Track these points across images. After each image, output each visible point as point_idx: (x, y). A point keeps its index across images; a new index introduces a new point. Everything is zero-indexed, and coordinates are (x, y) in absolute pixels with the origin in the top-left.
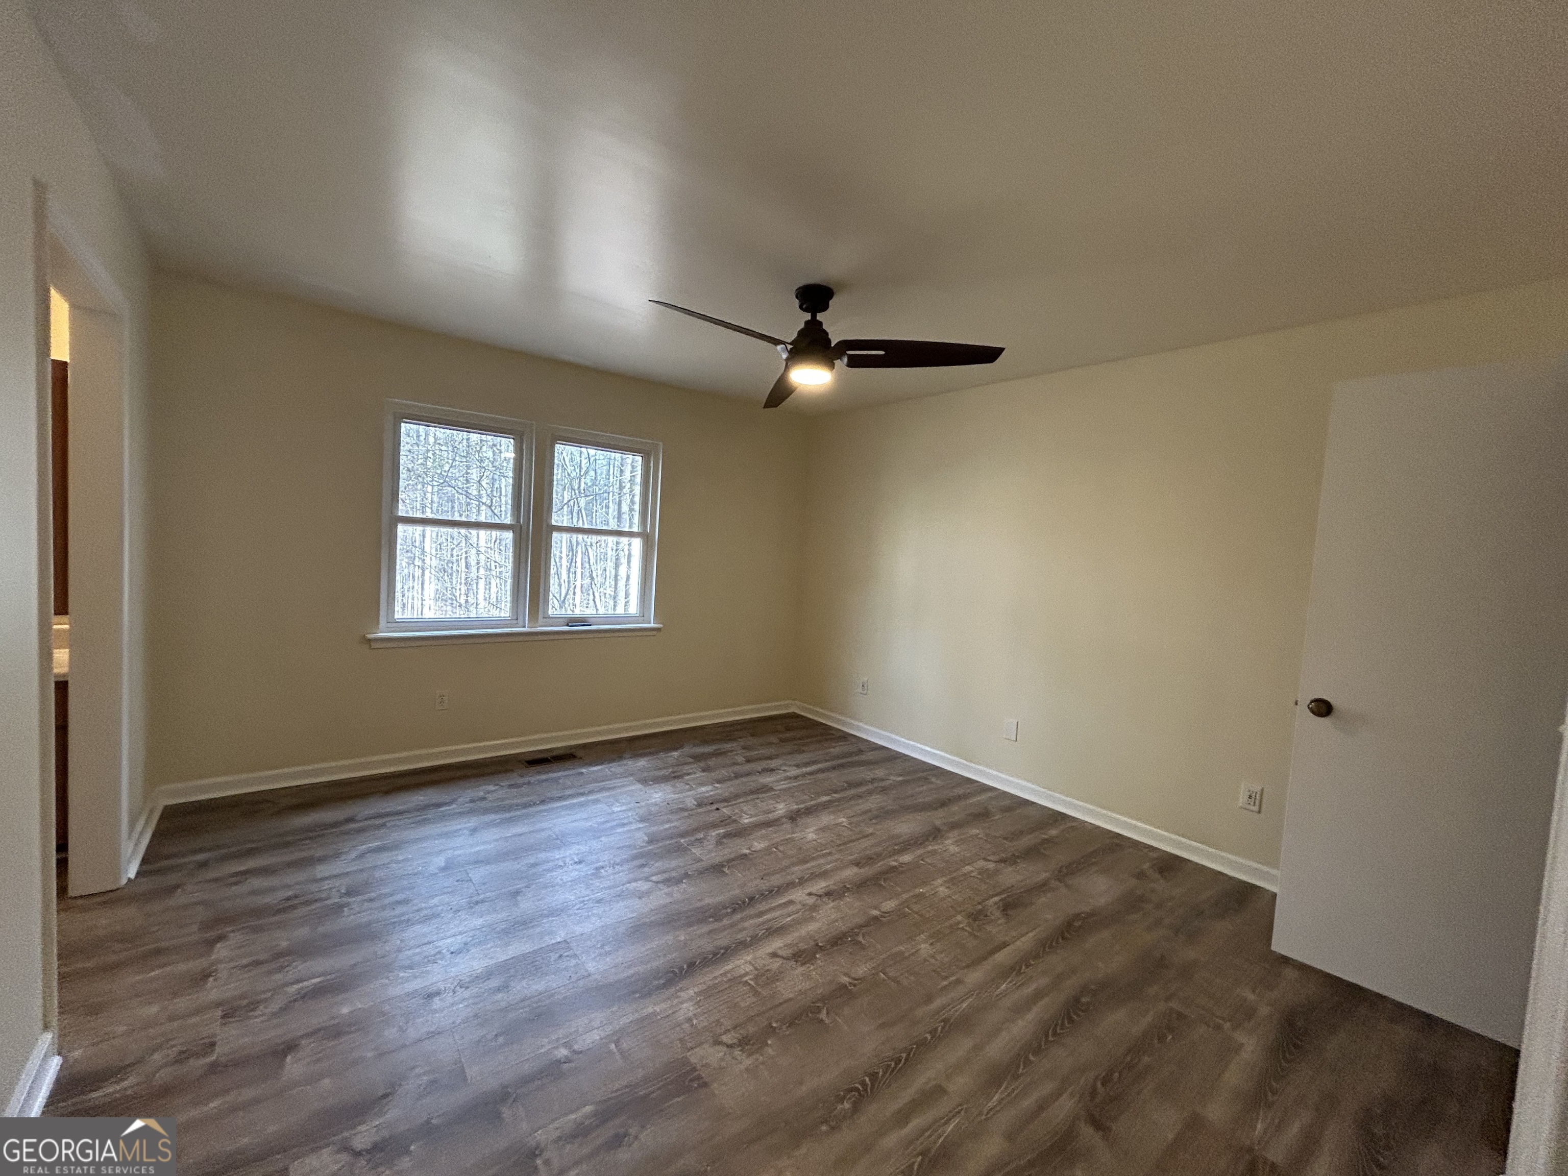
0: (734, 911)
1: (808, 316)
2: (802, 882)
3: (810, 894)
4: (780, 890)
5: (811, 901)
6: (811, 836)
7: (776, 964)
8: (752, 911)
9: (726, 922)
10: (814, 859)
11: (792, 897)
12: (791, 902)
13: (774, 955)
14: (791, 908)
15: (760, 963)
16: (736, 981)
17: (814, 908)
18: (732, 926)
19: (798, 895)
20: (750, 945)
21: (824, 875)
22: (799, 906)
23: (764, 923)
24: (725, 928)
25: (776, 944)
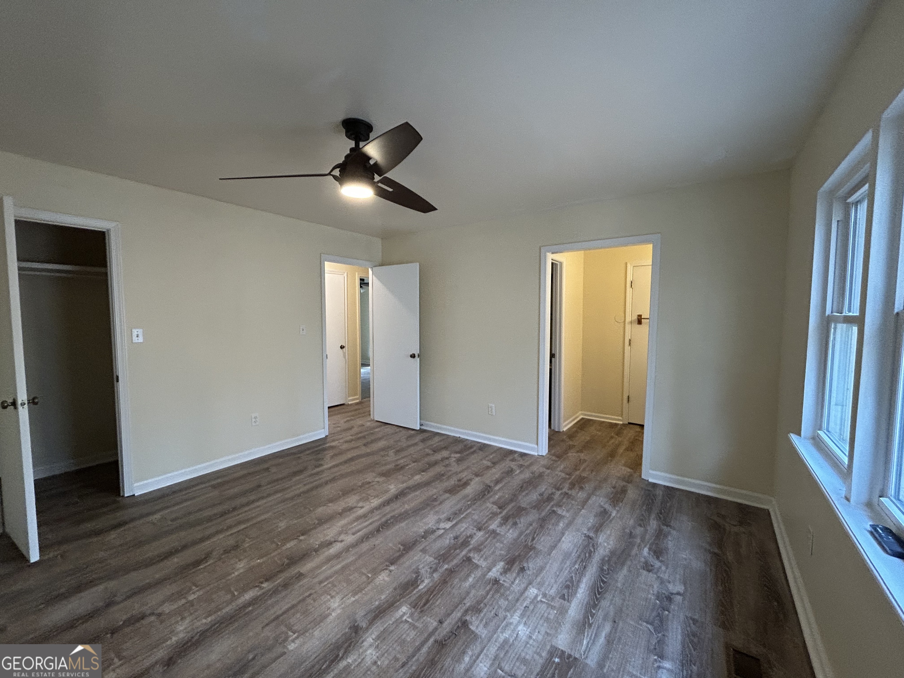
0: (386, 522)
1: (352, 144)
2: (347, 549)
3: (342, 541)
4: (362, 540)
5: (342, 537)
6: (335, 603)
7: (360, 504)
8: (377, 524)
9: (389, 516)
10: (336, 572)
11: (353, 537)
12: (353, 534)
13: (362, 507)
14: (354, 530)
15: (368, 503)
16: (377, 496)
17: (340, 533)
18: (385, 515)
19: (350, 539)
20: (374, 509)
21: (329, 559)
22: (349, 532)
23: (369, 520)
24: (388, 513)
25: (361, 512)
